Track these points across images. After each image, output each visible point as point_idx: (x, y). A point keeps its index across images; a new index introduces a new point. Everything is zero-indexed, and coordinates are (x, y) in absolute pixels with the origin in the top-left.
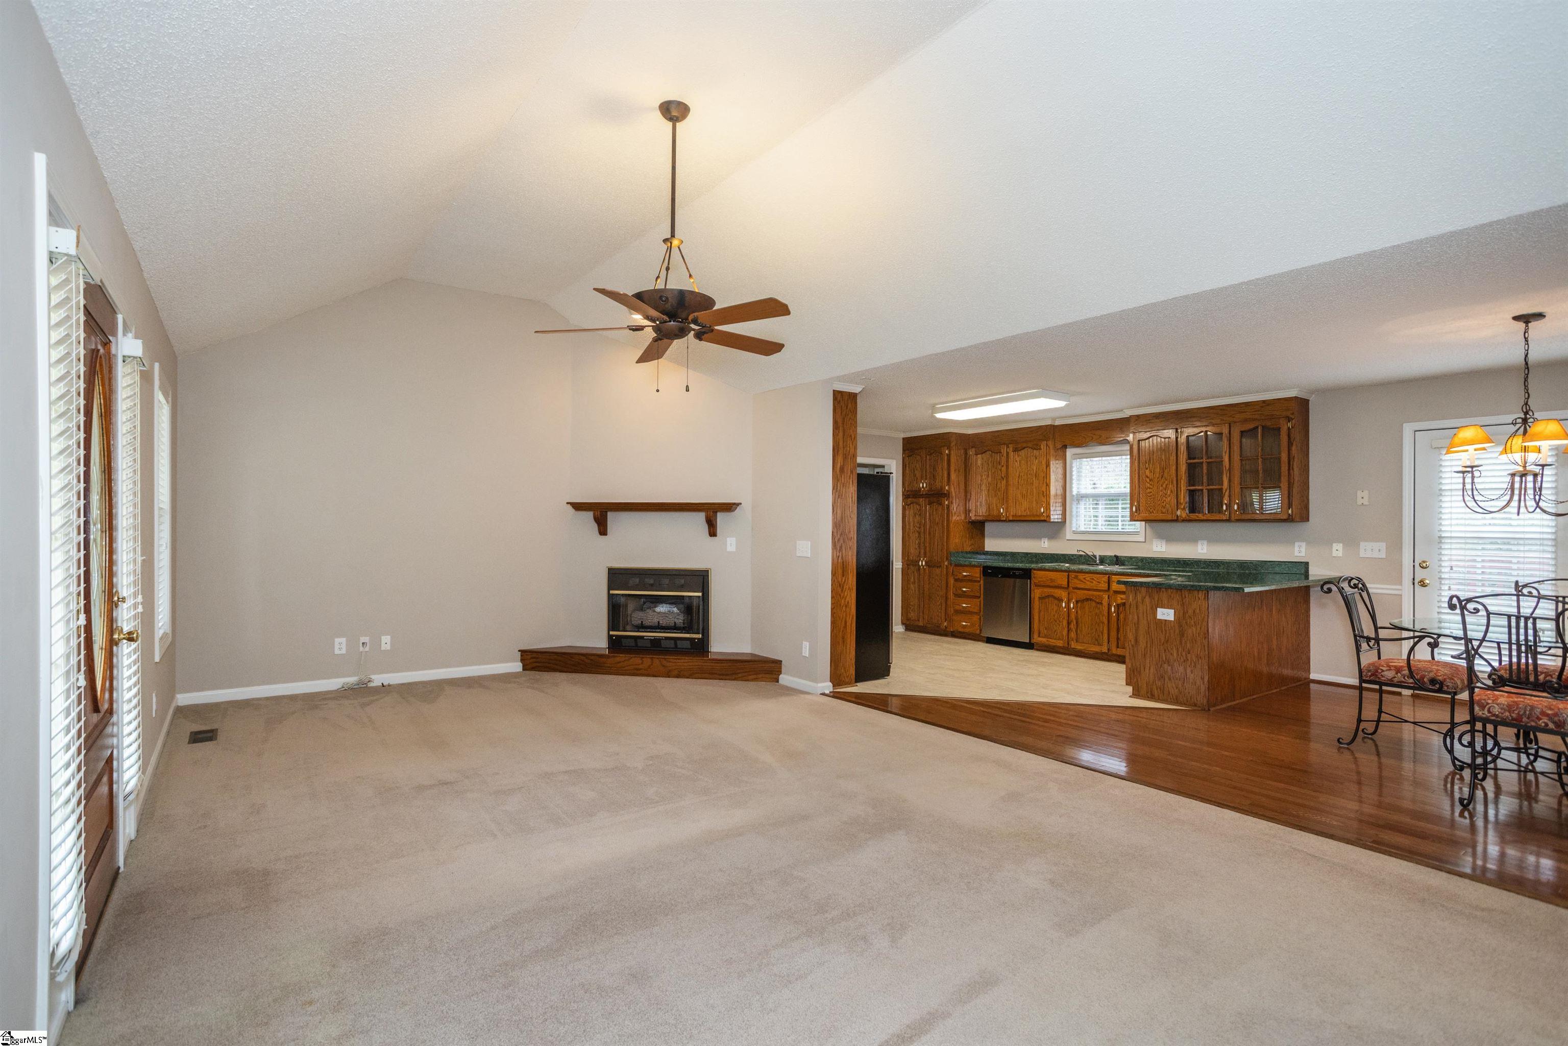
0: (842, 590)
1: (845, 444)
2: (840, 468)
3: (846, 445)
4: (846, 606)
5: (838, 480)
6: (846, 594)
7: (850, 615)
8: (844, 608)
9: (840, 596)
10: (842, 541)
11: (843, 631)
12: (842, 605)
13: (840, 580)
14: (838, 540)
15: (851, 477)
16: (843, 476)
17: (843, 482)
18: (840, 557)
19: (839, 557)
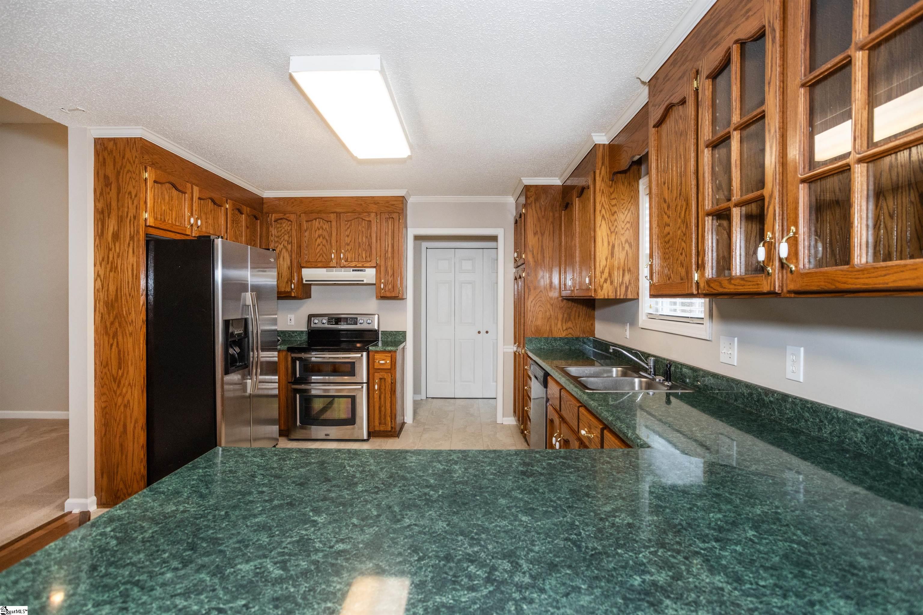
0: (118, 386)
1: (120, 204)
2: (113, 233)
3: (123, 206)
4: (125, 406)
5: (110, 250)
6: (124, 390)
7: (131, 418)
8: (122, 407)
9: (116, 393)
10: (117, 324)
11: (120, 437)
12: (119, 404)
13: (114, 372)
14: (112, 323)
15: (131, 242)
16: (117, 245)
17: (117, 250)
18: (114, 346)
19: (112, 345)
